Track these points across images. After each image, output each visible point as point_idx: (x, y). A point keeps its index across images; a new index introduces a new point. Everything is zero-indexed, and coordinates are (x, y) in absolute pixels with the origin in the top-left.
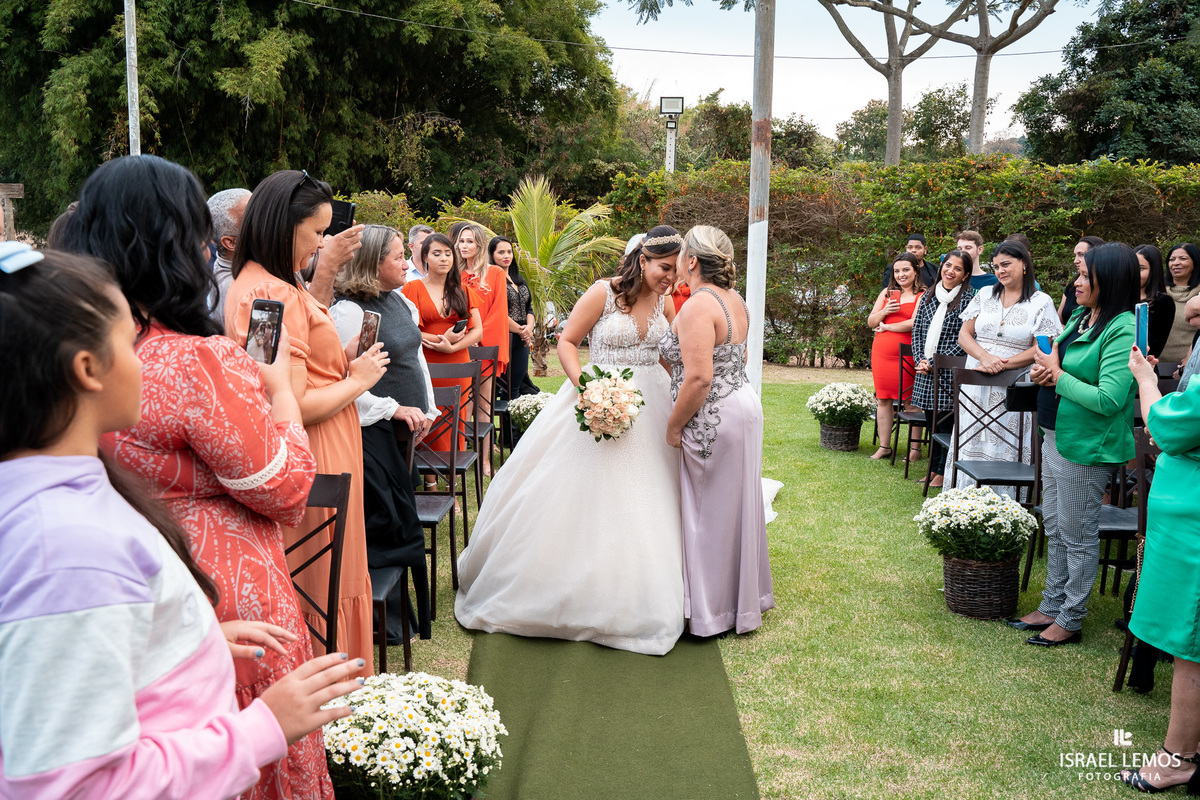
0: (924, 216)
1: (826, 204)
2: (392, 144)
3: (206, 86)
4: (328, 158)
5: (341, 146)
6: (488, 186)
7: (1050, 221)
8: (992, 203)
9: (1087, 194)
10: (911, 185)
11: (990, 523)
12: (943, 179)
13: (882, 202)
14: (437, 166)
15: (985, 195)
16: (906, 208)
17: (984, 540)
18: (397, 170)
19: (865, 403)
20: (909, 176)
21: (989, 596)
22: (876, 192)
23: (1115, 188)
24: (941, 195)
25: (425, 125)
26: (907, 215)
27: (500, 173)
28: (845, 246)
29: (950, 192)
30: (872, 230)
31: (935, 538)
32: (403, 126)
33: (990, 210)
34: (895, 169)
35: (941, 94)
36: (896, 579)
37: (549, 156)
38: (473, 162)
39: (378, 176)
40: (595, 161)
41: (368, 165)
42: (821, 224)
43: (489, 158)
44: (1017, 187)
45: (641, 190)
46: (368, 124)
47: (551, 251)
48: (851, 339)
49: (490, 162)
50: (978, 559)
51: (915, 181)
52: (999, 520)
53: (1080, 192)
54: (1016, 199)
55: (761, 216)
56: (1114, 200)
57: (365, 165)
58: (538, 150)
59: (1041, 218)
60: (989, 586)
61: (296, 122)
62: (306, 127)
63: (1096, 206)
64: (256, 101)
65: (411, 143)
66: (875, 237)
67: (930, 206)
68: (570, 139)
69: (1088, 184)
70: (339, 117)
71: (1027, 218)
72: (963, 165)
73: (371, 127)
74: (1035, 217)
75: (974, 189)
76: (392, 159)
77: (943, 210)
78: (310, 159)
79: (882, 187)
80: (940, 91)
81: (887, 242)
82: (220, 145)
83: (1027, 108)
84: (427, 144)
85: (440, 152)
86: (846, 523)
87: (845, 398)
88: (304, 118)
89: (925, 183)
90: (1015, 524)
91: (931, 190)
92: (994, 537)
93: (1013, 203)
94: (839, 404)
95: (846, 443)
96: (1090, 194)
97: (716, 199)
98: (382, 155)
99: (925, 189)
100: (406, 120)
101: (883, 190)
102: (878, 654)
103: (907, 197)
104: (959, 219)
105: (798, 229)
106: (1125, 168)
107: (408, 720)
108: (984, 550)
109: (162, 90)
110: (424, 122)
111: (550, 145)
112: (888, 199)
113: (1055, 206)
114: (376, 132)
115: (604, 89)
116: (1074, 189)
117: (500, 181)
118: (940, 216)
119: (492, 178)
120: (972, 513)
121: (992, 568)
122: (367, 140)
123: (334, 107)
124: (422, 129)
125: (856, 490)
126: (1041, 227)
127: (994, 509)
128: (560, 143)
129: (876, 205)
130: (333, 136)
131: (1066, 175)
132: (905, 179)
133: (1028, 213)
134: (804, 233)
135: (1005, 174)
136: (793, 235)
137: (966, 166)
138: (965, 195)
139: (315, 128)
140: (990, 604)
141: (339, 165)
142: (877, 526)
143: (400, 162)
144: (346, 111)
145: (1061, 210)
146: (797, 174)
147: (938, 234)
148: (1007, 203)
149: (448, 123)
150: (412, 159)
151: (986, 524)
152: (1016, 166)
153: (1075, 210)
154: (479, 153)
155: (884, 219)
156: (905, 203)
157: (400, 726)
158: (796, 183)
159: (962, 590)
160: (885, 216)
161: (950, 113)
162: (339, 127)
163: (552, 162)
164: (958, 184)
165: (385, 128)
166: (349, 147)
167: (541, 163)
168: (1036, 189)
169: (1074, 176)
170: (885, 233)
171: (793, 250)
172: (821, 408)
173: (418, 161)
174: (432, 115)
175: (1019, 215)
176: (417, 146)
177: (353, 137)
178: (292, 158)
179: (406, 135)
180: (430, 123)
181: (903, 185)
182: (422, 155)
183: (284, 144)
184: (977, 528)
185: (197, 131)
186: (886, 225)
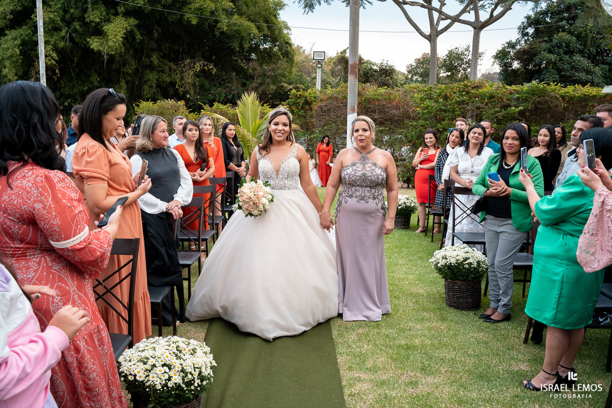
0: (445, 111)
1: (397, 105)
2: (178, 76)
3: (83, 46)
4: (145, 82)
5: (152, 77)
6: (228, 97)
7: (508, 113)
8: (479, 104)
9: (526, 100)
10: (439, 96)
11: (466, 262)
12: (455, 93)
13: (425, 104)
14: (202, 86)
15: (476, 100)
16: (436, 107)
17: (463, 270)
18: (181, 89)
19: (412, 205)
20: (438, 91)
21: (466, 299)
22: (422, 99)
23: (539, 97)
24: (453, 101)
25: (196, 66)
26: (437, 111)
27: (234, 90)
28: (406, 127)
29: (458, 99)
30: (419, 118)
31: (440, 270)
32: (184, 66)
33: (478, 108)
34: (431, 88)
35: (457, 50)
36: (422, 291)
37: (259, 81)
38: (220, 84)
39: (172, 92)
40: (283, 84)
41: (167, 86)
42: (394, 115)
43: (228, 82)
44: (492, 97)
45: (304, 99)
46: (166, 65)
47: (257, 130)
48: (410, 174)
49: (229, 84)
50: (461, 280)
51: (441, 93)
52: (470, 260)
53: (522, 99)
54: (491, 102)
55: (353, 111)
56: (539, 103)
57: (165, 86)
58: (254, 78)
59: (504, 112)
60: (466, 294)
61: (129, 64)
62: (134, 67)
63: (530, 106)
64: (110, 53)
65: (188, 75)
66: (421, 122)
67: (448, 106)
68: (269, 73)
69: (526, 95)
70: (151, 62)
71: (496, 112)
72: (464, 86)
73: (168, 67)
74: (500, 112)
75: (470, 98)
76: (179, 83)
77: (455, 108)
78: (136, 83)
79: (425, 97)
80: (456, 48)
81: (427, 124)
82: (90, 76)
83: (500, 57)
84: (197, 75)
85: (203, 80)
86: (400, 264)
87: (403, 202)
88: (133, 62)
89: (446, 95)
90: (478, 262)
91: (449, 98)
92: (468, 269)
93: (490, 105)
94: (399, 205)
95: (403, 225)
96: (527, 100)
97: (341, 103)
98: (174, 81)
99: (446, 98)
100: (186, 63)
101: (425, 98)
102: (410, 328)
103: (437, 102)
104: (463, 113)
105: (383, 118)
106: (544, 87)
107: (166, 358)
108: (464, 276)
109: (59, 48)
110: (195, 64)
111: (260, 76)
112: (427, 102)
113: (510, 106)
114: (170, 69)
115: (287, 47)
116: (520, 97)
117: (234, 94)
118: (453, 111)
119: (230, 93)
120: (457, 258)
121: (467, 284)
122: (166, 74)
123: (149, 56)
124: (194, 68)
125: (406, 248)
126: (503, 117)
127: (468, 255)
128: (265, 75)
129: (422, 105)
130: (148, 71)
131: (516, 91)
132: (436, 93)
133: (497, 109)
134: (386, 120)
135: (485, 90)
136: (380, 121)
137: (466, 86)
138: (465, 101)
139: (139, 67)
140: (467, 303)
141: (151, 87)
142: (415, 266)
143: (183, 84)
144: (155, 59)
145: (513, 108)
146: (382, 90)
147: (452, 120)
148: (486, 104)
149: (207, 65)
150: (189, 83)
151: (464, 263)
152: (491, 86)
153: (520, 108)
154: (223, 80)
155: (426, 113)
156: (435, 105)
157: (162, 361)
158: (381, 95)
159: (453, 295)
160: (426, 111)
161: (462, 60)
162: (151, 67)
163: (261, 84)
164: (462, 95)
165: (175, 67)
166: (156, 77)
167: (255, 85)
168: (501, 98)
169: (519, 91)
170: (427, 120)
171: (380, 129)
173: (192, 84)
174: (199, 60)
175: (493, 111)
176: (192, 76)
177: (159, 72)
178: (127, 83)
179: (186, 71)
180: (198, 65)
181: (435, 96)
182: (194, 81)
183: (123, 75)
184: (460, 265)
185: (78, 69)
186: (426, 116)
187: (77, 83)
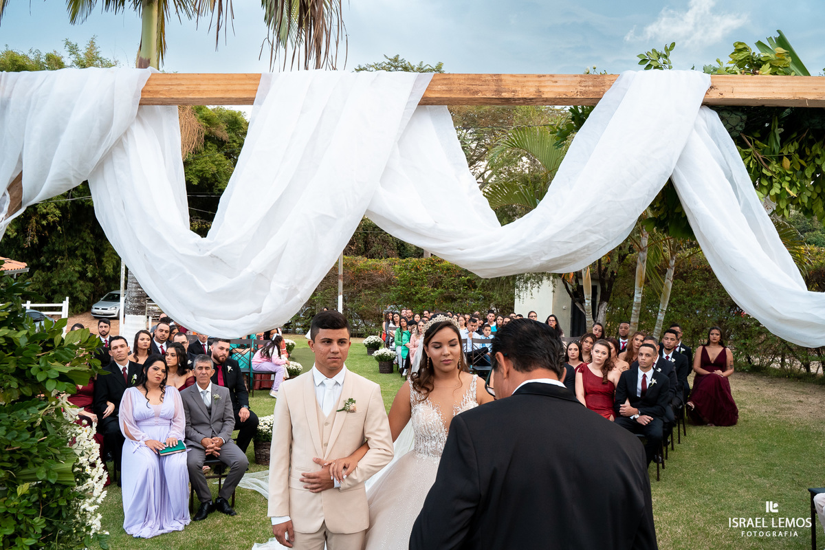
0: (417, 279)
1: (382, 274)
7: (460, 282)
10: (412, 268)
12: (423, 266)
13: (402, 274)
15: (438, 272)
16: (410, 276)
20: (411, 264)
21: (387, 369)
22: (401, 270)
24: (422, 272)
26: (411, 279)
28: (389, 290)
29: (425, 271)
30: (398, 285)
31: (376, 359)
33: (440, 277)
42: (380, 282)
44: (448, 269)
50: (384, 362)
51: (413, 266)
71: (452, 280)
75: (434, 269)
79: (403, 268)
81: (404, 289)
82: (80, 231)
93: (447, 275)
99: (417, 269)
103: (410, 272)
104: (430, 281)
105: (371, 283)
108: (384, 359)
109: (61, 205)
113: (460, 276)
118: (422, 279)
121: (387, 363)
126: (457, 284)
129: (400, 275)
134: (374, 285)
135: (445, 265)
136: (369, 286)
138: (431, 272)
145: (463, 278)
146: (371, 262)
147: (422, 286)
159: (381, 368)
160: (403, 279)
164: (429, 268)
170: (404, 285)
172: (366, 343)
175: (449, 279)
180: (195, 221)
181: (409, 267)
184: (383, 355)
186: (403, 283)
187: (67, 239)
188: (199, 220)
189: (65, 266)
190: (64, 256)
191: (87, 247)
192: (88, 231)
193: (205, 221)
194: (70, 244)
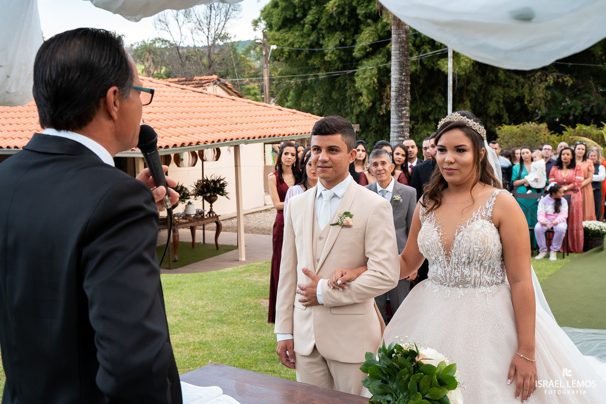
2: (527, 90)
4: (491, 100)
5: (498, 92)
6: (585, 110)
14: (554, 98)
18: (531, 105)
25: (548, 78)
32: (534, 81)
39: (518, 106)
41: (513, 101)
43: (586, 93)
46: (513, 79)
49: (586, 95)
57: (511, 102)
61: (474, 82)
62: (480, 84)
64: (460, 74)
65: (539, 88)
70: (497, 76)
73: (515, 81)
76: (527, 98)
78: (480, 100)
82: (433, 96)
84: (548, 88)
88: (478, 79)
98: (521, 96)
100: (536, 76)
110: (547, 76)
114: (517, 82)
117: (592, 107)
122: (512, 88)
123: (494, 72)
124: (546, 81)
130: (493, 87)
139: (484, 84)
141: (498, 103)
143: (532, 100)
150: (540, 98)
154: (579, 90)
162: (496, 82)
166: (502, 92)
173: (544, 99)
174: (551, 72)
176: (543, 90)
177: (504, 87)
178: (470, 101)
179: (536, 84)
180: (551, 77)
182: (546, 95)
183: (466, 93)
185: (422, 90)
187: (420, 104)
188: (555, 74)
189: (420, 130)
190: (418, 121)
191: (440, 112)
192: (440, 95)
193: (561, 74)
194: (423, 109)
